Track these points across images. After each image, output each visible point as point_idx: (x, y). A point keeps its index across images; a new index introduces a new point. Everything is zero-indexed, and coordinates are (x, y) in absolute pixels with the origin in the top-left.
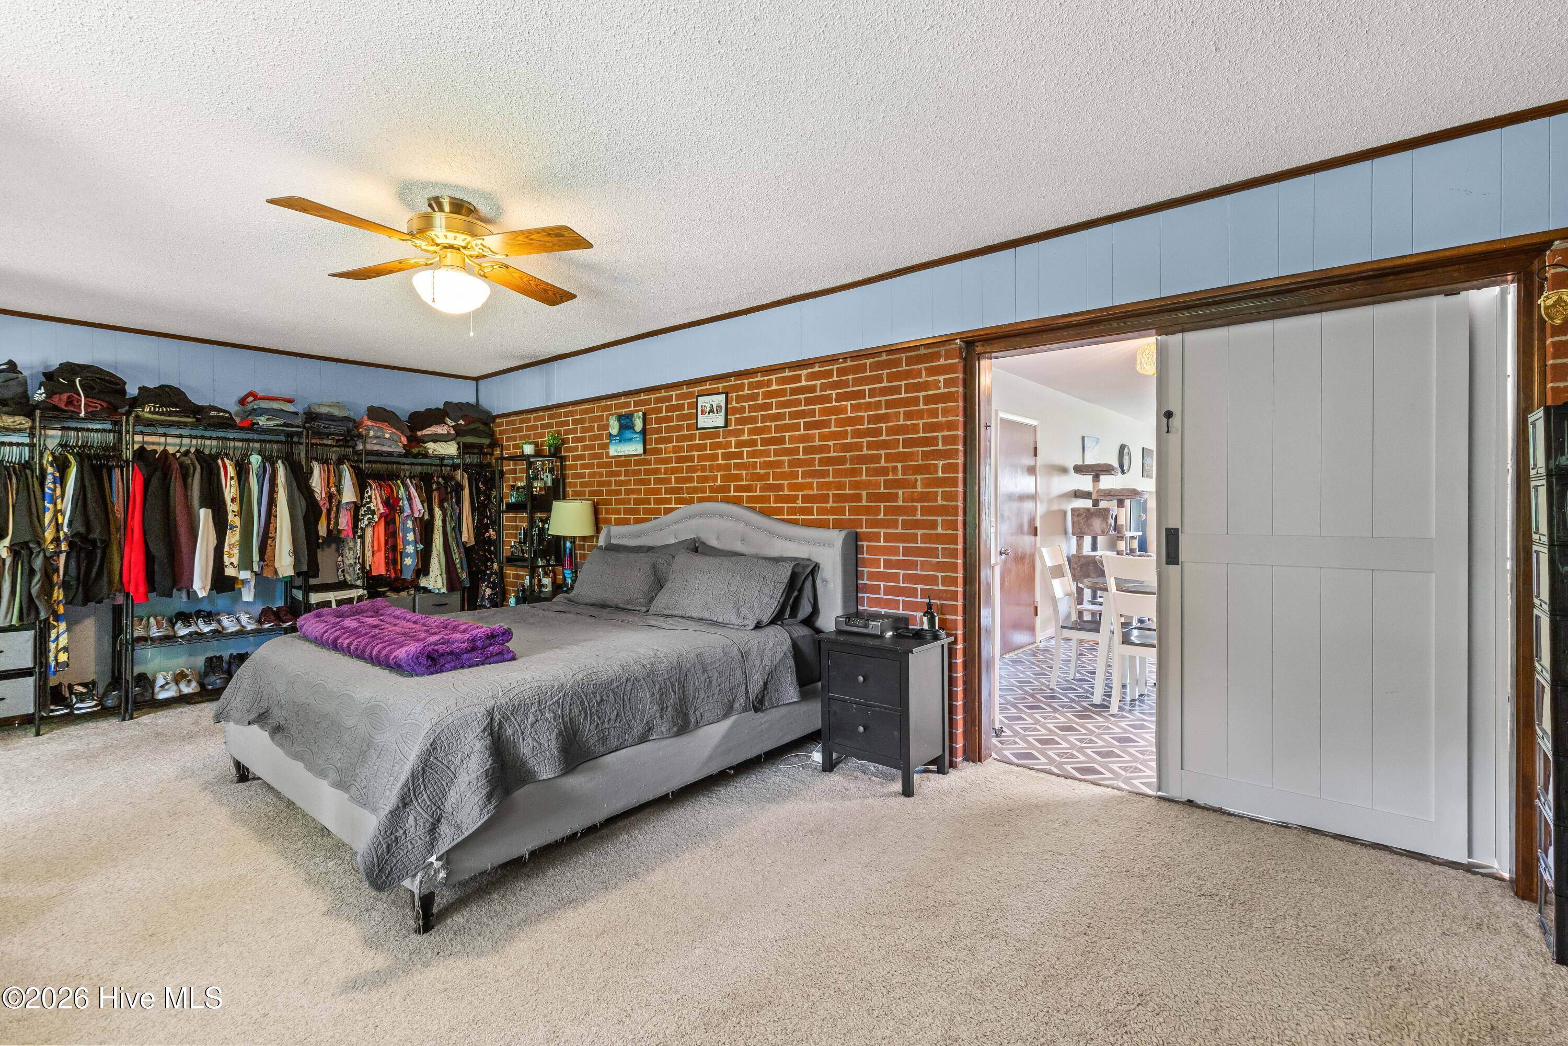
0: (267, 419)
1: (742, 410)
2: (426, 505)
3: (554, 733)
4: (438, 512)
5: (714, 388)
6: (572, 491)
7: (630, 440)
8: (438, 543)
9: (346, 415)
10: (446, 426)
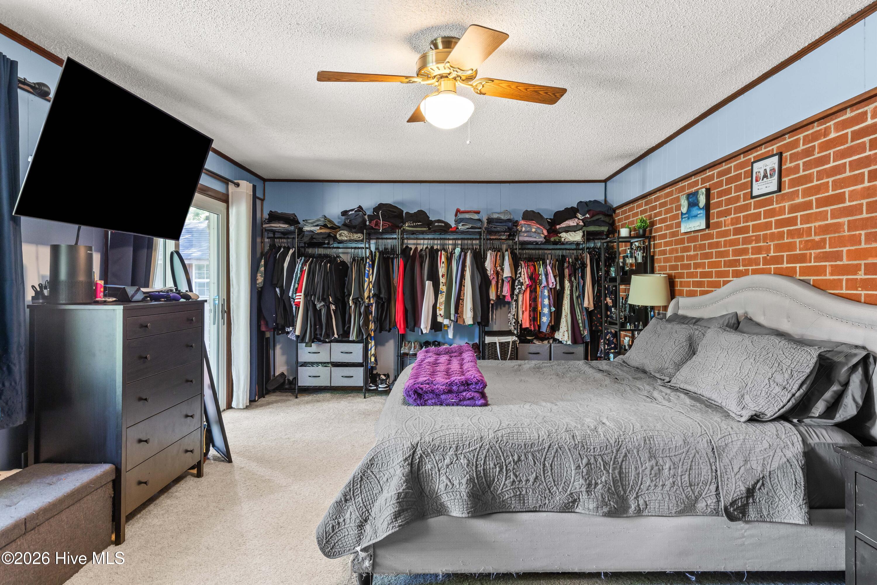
0: (462, 225)
1: (796, 169)
2: (558, 279)
3: (466, 479)
4: (567, 284)
5: (769, 151)
6: (658, 266)
7: (696, 216)
8: (566, 307)
9: (508, 218)
10: (576, 220)
